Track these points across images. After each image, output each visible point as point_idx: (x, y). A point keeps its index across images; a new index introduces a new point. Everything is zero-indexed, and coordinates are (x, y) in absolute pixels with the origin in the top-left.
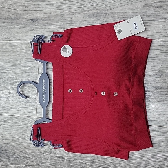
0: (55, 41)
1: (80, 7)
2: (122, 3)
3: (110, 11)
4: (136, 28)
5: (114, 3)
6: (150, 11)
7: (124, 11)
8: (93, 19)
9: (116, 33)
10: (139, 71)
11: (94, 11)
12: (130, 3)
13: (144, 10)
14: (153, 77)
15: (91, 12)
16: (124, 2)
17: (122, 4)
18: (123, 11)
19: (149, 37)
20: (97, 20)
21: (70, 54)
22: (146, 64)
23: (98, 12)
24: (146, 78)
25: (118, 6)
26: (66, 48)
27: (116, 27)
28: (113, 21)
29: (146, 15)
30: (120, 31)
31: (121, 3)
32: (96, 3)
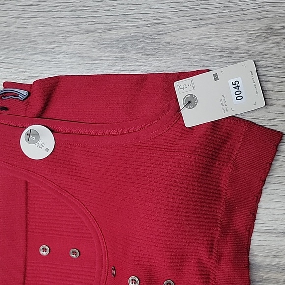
0: (6, 109)
1: (83, 15)
2: (201, 16)
3: (167, 38)
4: (239, 97)
5: (180, 14)
6: (281, 50)
7: (207, 42)
8: (117, 55)
9: (181, 105)
10: (239, 221)
11: (122, 33)
12: (225, 20)
13: (264, 45)
14: (277, 239)
15: (112, 34)
16: (209, 16)
17: (203, 22)
18: (203, 42)
19: (272, 123)
20: (128, 60)
21: (47, 150)
22: (258, 201)
23: (131, 37)
24: (256, 240)
25: (190, 24)
26: (37, 134)
27: (182, 87)
28: (173, 68)
29: (269, 60)
30: (191, 102)
31: (199, 17)
32: (129, 9)
